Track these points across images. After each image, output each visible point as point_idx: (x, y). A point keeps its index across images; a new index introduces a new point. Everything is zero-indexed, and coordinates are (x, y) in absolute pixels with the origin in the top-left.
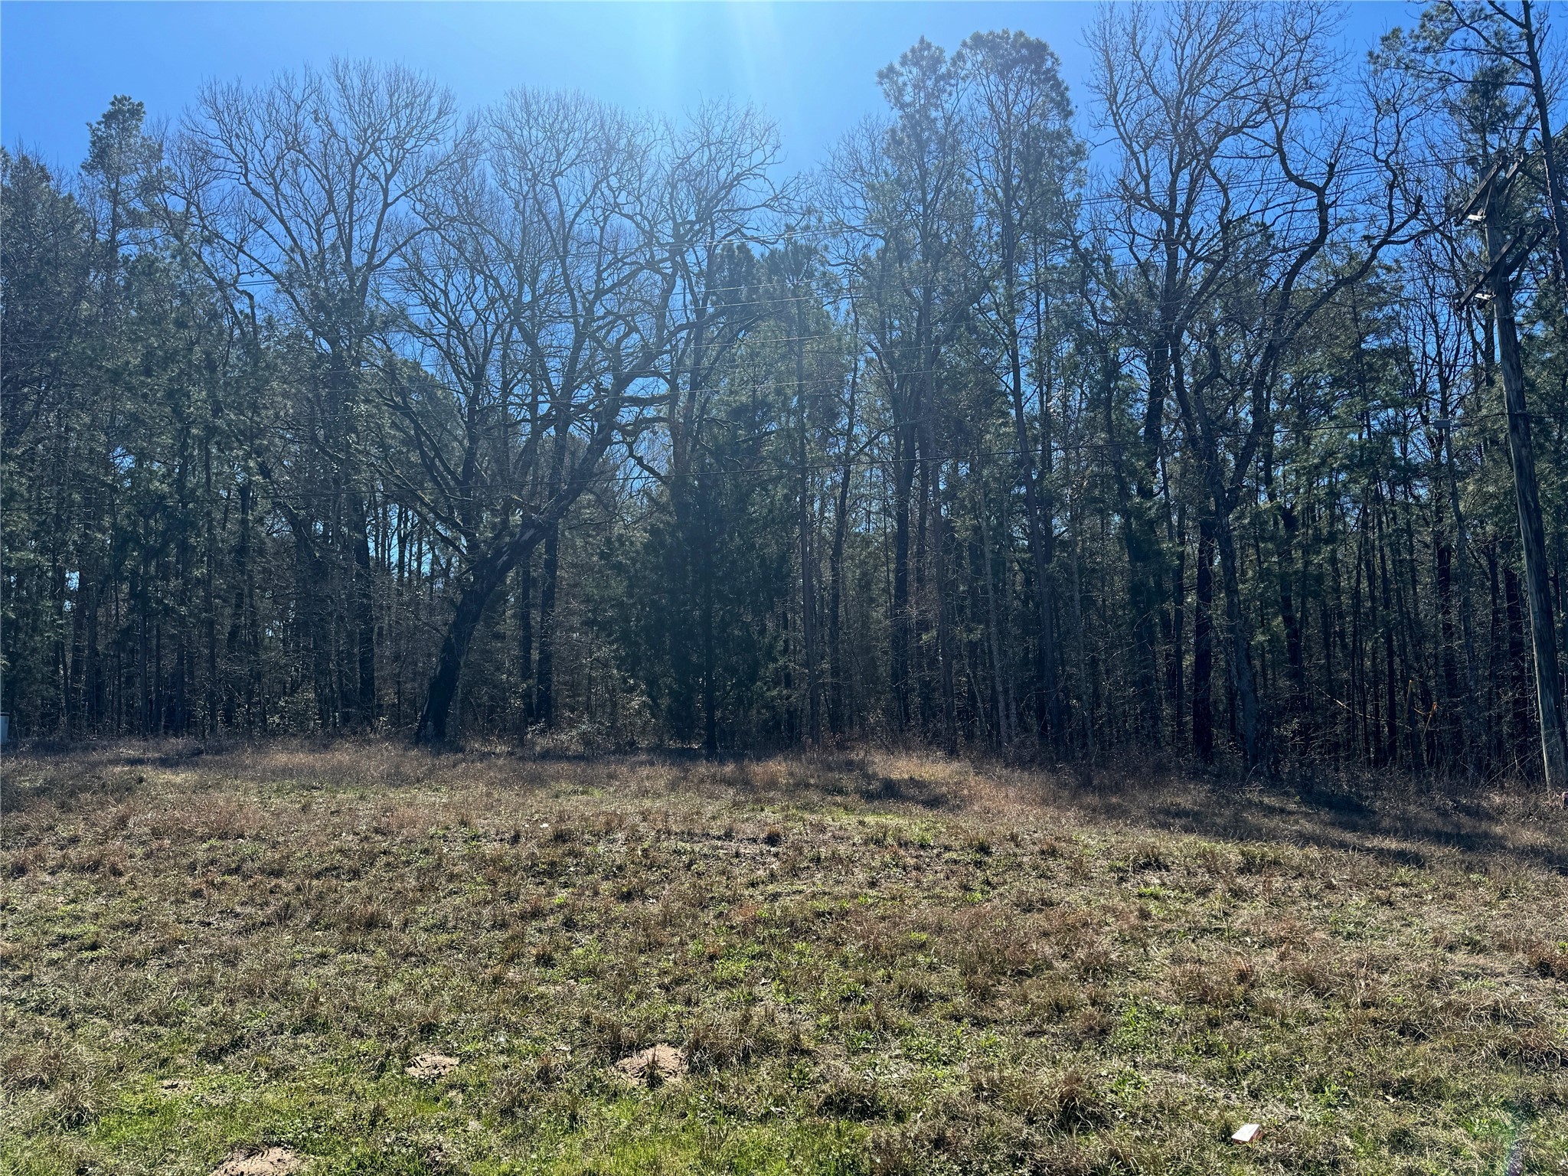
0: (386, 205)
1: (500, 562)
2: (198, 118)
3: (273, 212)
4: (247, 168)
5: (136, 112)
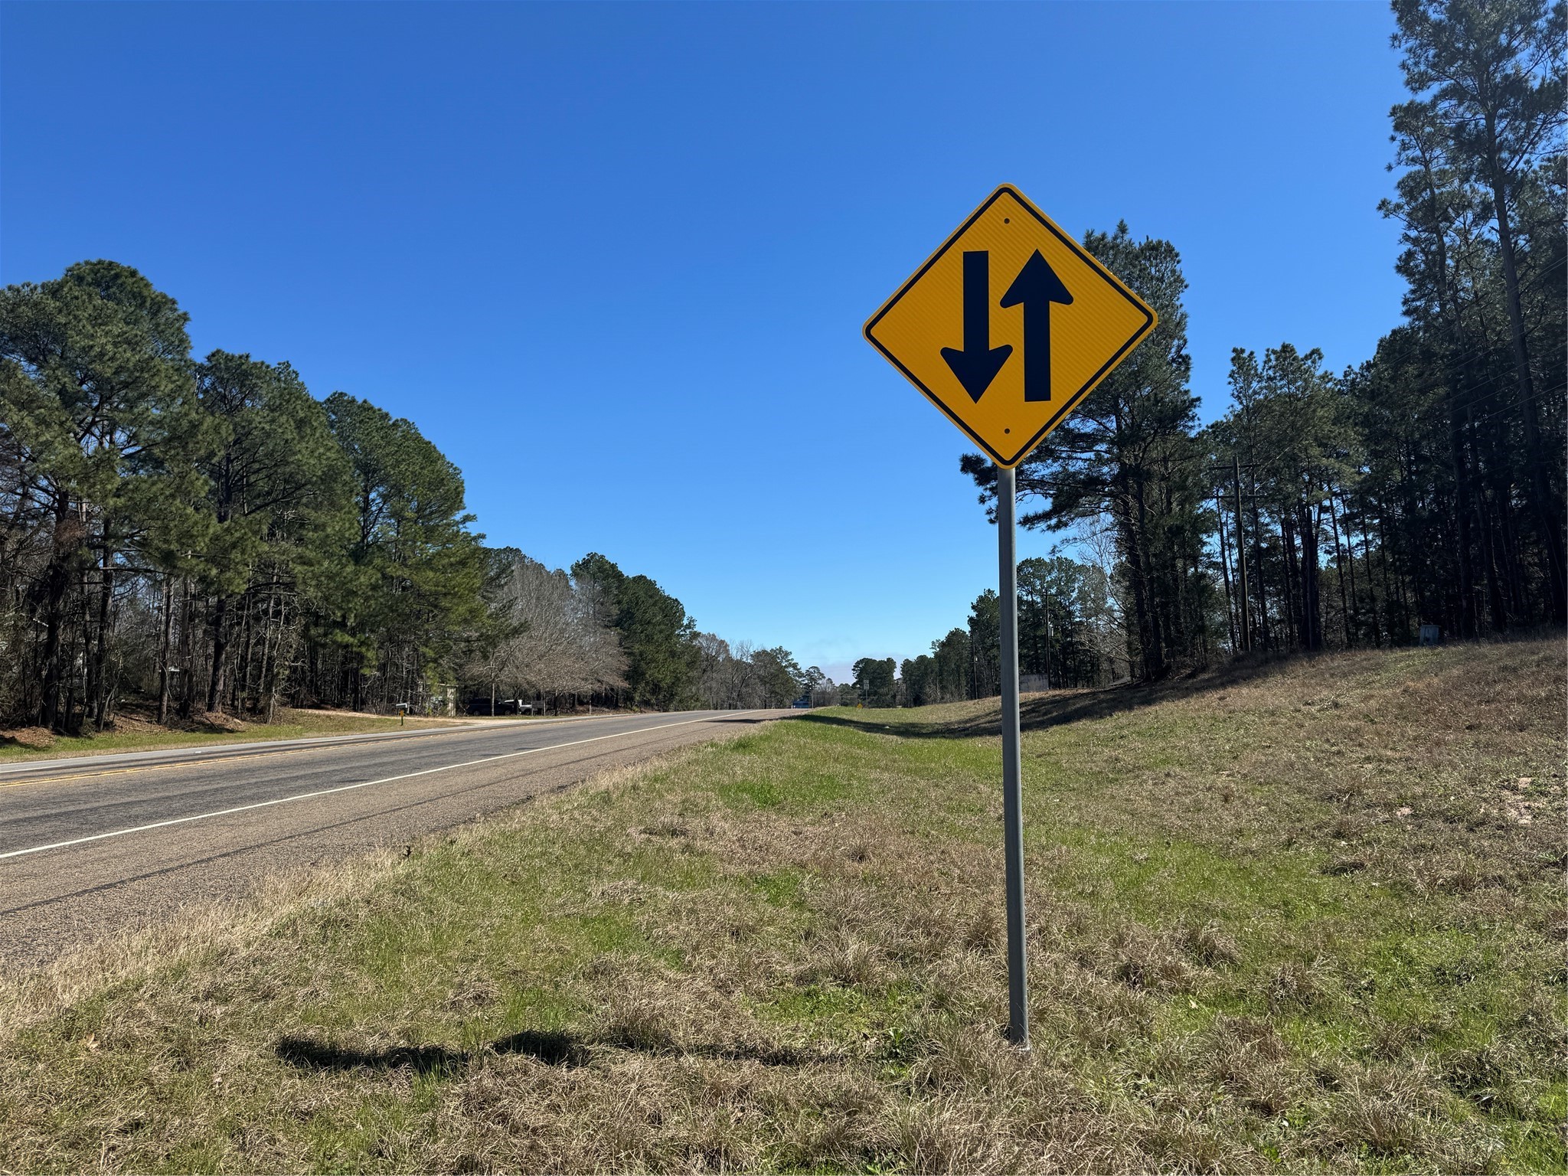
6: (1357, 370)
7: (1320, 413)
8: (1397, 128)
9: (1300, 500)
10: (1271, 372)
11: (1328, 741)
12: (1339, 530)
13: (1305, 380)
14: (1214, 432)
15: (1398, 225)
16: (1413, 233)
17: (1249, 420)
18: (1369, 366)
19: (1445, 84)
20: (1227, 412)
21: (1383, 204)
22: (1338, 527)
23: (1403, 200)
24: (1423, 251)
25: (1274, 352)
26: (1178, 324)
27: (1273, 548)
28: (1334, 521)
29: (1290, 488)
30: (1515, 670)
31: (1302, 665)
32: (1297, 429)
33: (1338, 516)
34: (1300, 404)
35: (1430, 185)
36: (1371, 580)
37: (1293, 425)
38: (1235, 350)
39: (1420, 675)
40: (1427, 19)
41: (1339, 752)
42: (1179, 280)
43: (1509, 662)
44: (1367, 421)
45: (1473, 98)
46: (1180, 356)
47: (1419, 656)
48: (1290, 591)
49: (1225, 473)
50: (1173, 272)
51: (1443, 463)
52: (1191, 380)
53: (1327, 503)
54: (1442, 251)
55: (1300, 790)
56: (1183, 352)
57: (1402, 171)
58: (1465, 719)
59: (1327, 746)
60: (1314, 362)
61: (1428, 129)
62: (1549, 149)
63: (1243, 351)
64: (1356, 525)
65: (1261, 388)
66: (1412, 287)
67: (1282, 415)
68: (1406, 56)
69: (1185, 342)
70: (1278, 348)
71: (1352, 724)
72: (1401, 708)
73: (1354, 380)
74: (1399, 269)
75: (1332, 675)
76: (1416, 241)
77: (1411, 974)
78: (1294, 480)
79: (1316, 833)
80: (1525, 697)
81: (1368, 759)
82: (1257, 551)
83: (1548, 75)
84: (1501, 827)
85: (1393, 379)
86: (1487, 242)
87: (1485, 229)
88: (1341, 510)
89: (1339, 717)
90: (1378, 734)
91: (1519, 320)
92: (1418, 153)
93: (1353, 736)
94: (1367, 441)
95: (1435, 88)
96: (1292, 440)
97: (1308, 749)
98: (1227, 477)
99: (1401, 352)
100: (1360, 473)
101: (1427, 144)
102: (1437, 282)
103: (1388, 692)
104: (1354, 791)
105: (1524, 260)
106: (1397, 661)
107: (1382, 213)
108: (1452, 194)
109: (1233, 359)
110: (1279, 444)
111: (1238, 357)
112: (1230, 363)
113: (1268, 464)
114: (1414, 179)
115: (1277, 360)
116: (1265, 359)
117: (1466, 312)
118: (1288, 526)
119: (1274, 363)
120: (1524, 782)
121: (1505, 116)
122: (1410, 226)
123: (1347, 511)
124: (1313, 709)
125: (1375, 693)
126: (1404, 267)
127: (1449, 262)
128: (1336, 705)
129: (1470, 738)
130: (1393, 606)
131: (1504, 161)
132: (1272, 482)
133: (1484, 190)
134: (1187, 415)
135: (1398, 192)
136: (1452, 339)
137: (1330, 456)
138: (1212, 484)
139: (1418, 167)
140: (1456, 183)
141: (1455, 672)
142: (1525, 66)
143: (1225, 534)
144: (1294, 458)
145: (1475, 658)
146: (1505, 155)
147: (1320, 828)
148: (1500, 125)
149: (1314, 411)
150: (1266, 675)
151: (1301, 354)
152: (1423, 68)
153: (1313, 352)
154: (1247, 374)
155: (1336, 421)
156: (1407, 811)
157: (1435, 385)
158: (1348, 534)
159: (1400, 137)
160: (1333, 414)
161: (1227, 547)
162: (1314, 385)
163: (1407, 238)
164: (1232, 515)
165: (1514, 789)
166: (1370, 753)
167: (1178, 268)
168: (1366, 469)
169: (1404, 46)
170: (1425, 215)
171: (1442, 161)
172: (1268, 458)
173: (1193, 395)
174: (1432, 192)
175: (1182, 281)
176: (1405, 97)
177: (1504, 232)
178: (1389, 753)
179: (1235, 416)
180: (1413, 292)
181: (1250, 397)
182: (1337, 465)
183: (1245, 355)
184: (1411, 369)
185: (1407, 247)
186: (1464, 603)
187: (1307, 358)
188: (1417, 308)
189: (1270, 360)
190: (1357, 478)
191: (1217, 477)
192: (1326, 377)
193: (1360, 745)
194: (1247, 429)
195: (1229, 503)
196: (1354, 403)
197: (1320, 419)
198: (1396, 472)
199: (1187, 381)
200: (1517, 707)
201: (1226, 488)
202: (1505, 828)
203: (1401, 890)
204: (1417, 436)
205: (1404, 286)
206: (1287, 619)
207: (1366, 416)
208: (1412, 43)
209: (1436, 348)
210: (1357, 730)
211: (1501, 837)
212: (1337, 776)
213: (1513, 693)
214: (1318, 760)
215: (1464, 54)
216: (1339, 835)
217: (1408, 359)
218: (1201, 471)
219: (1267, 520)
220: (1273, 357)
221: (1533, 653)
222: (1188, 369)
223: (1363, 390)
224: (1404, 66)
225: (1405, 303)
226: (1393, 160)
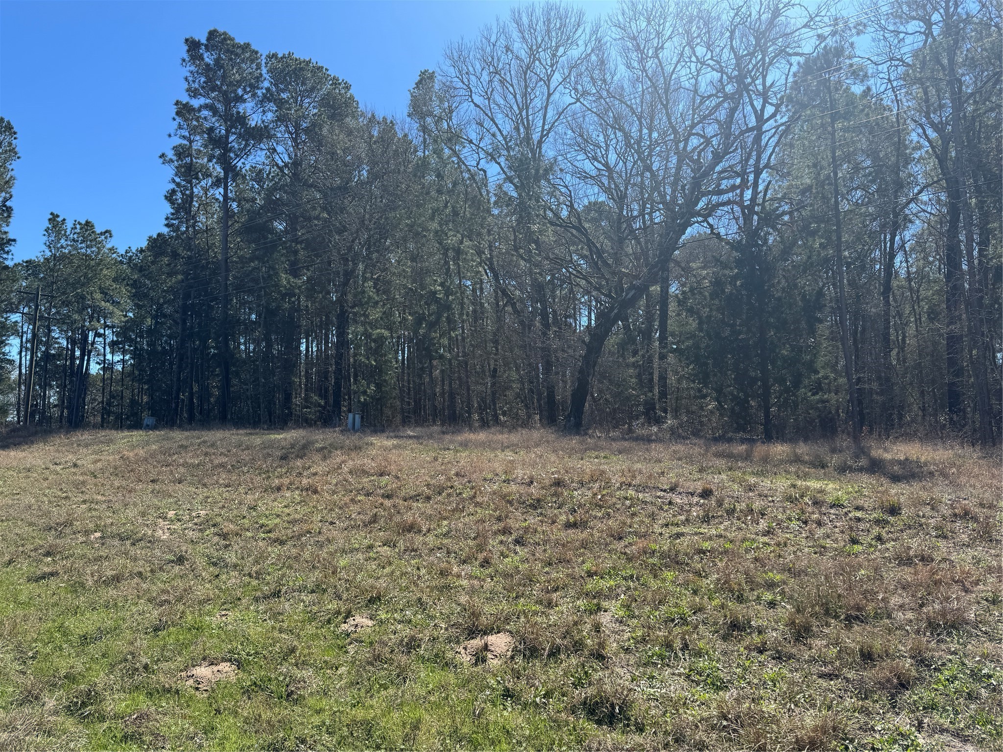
0: (549, 95)
1: (613, 314)
2: (445, 68)
3: (487, 115)
4: (471, 91)
5: (432, 77)
6: (134, 251)
7: (105, 272)
8: (178, 113)
9: (83, 326)
10: (75, 236)
11: (61, 489)
12: (108, 349)
13: (98, 248)
14: (27, 266)
15: (169, 171)
16: (178, 180)
17: (55, 265)
18: (142, 251)
19: (208, 101)
20: (39, 255)
21: (163, 156)
22: (107, 347)
23: (174, 158)
24: (181, 192)
25: (80, 223)
26: (7, 182)
27: (58, 356)
28: (105, 343)
29: (76, 316)
30: (186, 447)
31: (60, 437)
32: (88, 279)
33: (108, 341)
34: (93, 263)
35: (190, 155)
36: (123, 385)
37: (85, 275)
38: (52, 214)
39: (133, 447)
40: (203, 59)
41: (67, 498)
42: (13, 151)
43: (185, 443)
44: (135, 284)
45: (220, 116)
46: (5, 206)
47: (137, 435)
48: (65, 386)
49: (30, 297)
50: (10, 144)
51: (174, 320)
52: (11, 225)
53: (102, 331)
54: (191, 196)
55: (31, 524)
56: (8, 204)
57: (177, 141)
58: (152, 476)
59: (60, 493)
60: (106, 238)
61: (195, 123)
62: (254, 161)
63: (58, 216)
64: (119, 349)
65: (67, 245)
66: (172, 211)
67: (79, 266)
68: (189, 74)
69: (11, 196)
70: (83, 222)
71: (81, 478)
72: (116, 469)
73: (131, 257)
74: (166, 197)
75: (79, 445)
76: (178, 185)
77: (66, 642)
78: (80, 312)
79: (33, 554)
80: (187, 463)
81: (84, 502)
82: (47, 356)
83: (260, 122)
84: (150, 542)
85: (153, 263)
86: (217, 199)
87: (217, 192)
88: (110, 336)
89: (75, 474)
90: (96, 485)
91: (226, 248)
92: (187, 134)
93: (79, 486)
94: (133, 297)
95: (202, 101)
96: (83, 285)
97: (46, 496)
98: (30, 301)
99: (160, 247)
100: (126, 316)
101: (194, 130)
102: (186, 213)
103: (111, 458)
104: (68, 523)
105: (233, 216)
106: (123, 438)
107: (161, 160)
108: (202, 165)
109: (50, 220)
110: (74, 286)
111: (53, 218)
112: (47, 222)
113: (64, 297)
114: (183, 148)
115: (81, 229)
116: (72, 226)
117: (199, 235)
118: (72, 341)
119: (78, 231)
120: (171, 514)
121: (235, 133)
122: (176, 175)
123: (115, 339)
124: (58, 468)
125: (102, 457)
126: (170, 197)
127: (195, 203)
128: (75, 465)
129: (150, 487)
130: (133, 403)
131: (231, 158)
132: (65, 311)
133: (218, 170)
134: (3, 250)
135: (173, 152)
136: (190, 249)
137: (108, 301)
138: (19, 303)
139: (185, 142)
140: (206, 160)
141: (154, 447)
142: (249, 112)
143: (24, 339)
144: (83, 298)
145: (168, 439)
146: (232, 155)
147: (36, 550)
148: (232, 138)
149: (101, 270)
150: (32, 443)
151: (98, 230)
152: (197, 86)
153: (106, 232)
154: (59, 232)
155: (115, 280)
156: (98, 535)
157: (176, 273)
158: (113, 353)
159: (178, 119)
160: (113, 275)
161: (24, 349)
162: (104, 253)
163: (174, 181)
164: (31, 327)
165: (165, 518)
166: (87, 497)
167: (14, 142)
168: (131, 315)
169: (188, 68)
170: (185, 171)
171: (199, 144)
172: (64, 293)
173: (11, 236)
174: (192, 160)
175: (16, 153)
176: (185, 99)
177: (225, 196)
178: (99, 497)
179: (45, 259)
180: (173, 214)
181: (58, 249)
182: (111, 308)
183: (59, 219)
184: (166, 260)
185: (172, 186)
186: (174, 405)
187: (101, 234)
188: (173, 225)
189: (76, 228)
190: (123, 319)
191: (24, 299)
192: (112, 250)
193: (82, 492)
194: (52, 270)
195: (31, 319)
196: (128, 271)
197: (105, 276)
198: (149, 320)
199: (8, 226)
200: (182, 470)
201: (30, 307)
202: (153, 541)
203: (78, 587)
204: (162, 301)
205: (168, 209)
206: (61, 405)
207: (135, 281)
208: (193, 68)
209: (180, 251)
210: (83, 483)
211: (149, 547)
212: (58, 514)
213: (181, 461)
214: (50, 502)
215: (219, 89)
216: (48, 554)
217: (163, 254)
218: (12, 291)
219: (57, 336)
220: (78, 226)
221: (199, 438)
222: (9, 216)
223: (135, 265)
224: (186, 79)
225: (167, 219)
226: (172, 132)
